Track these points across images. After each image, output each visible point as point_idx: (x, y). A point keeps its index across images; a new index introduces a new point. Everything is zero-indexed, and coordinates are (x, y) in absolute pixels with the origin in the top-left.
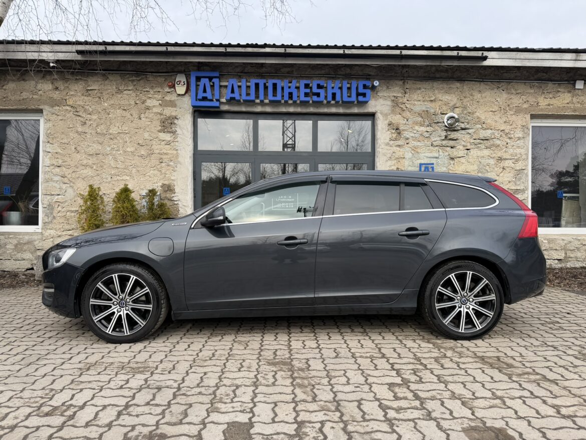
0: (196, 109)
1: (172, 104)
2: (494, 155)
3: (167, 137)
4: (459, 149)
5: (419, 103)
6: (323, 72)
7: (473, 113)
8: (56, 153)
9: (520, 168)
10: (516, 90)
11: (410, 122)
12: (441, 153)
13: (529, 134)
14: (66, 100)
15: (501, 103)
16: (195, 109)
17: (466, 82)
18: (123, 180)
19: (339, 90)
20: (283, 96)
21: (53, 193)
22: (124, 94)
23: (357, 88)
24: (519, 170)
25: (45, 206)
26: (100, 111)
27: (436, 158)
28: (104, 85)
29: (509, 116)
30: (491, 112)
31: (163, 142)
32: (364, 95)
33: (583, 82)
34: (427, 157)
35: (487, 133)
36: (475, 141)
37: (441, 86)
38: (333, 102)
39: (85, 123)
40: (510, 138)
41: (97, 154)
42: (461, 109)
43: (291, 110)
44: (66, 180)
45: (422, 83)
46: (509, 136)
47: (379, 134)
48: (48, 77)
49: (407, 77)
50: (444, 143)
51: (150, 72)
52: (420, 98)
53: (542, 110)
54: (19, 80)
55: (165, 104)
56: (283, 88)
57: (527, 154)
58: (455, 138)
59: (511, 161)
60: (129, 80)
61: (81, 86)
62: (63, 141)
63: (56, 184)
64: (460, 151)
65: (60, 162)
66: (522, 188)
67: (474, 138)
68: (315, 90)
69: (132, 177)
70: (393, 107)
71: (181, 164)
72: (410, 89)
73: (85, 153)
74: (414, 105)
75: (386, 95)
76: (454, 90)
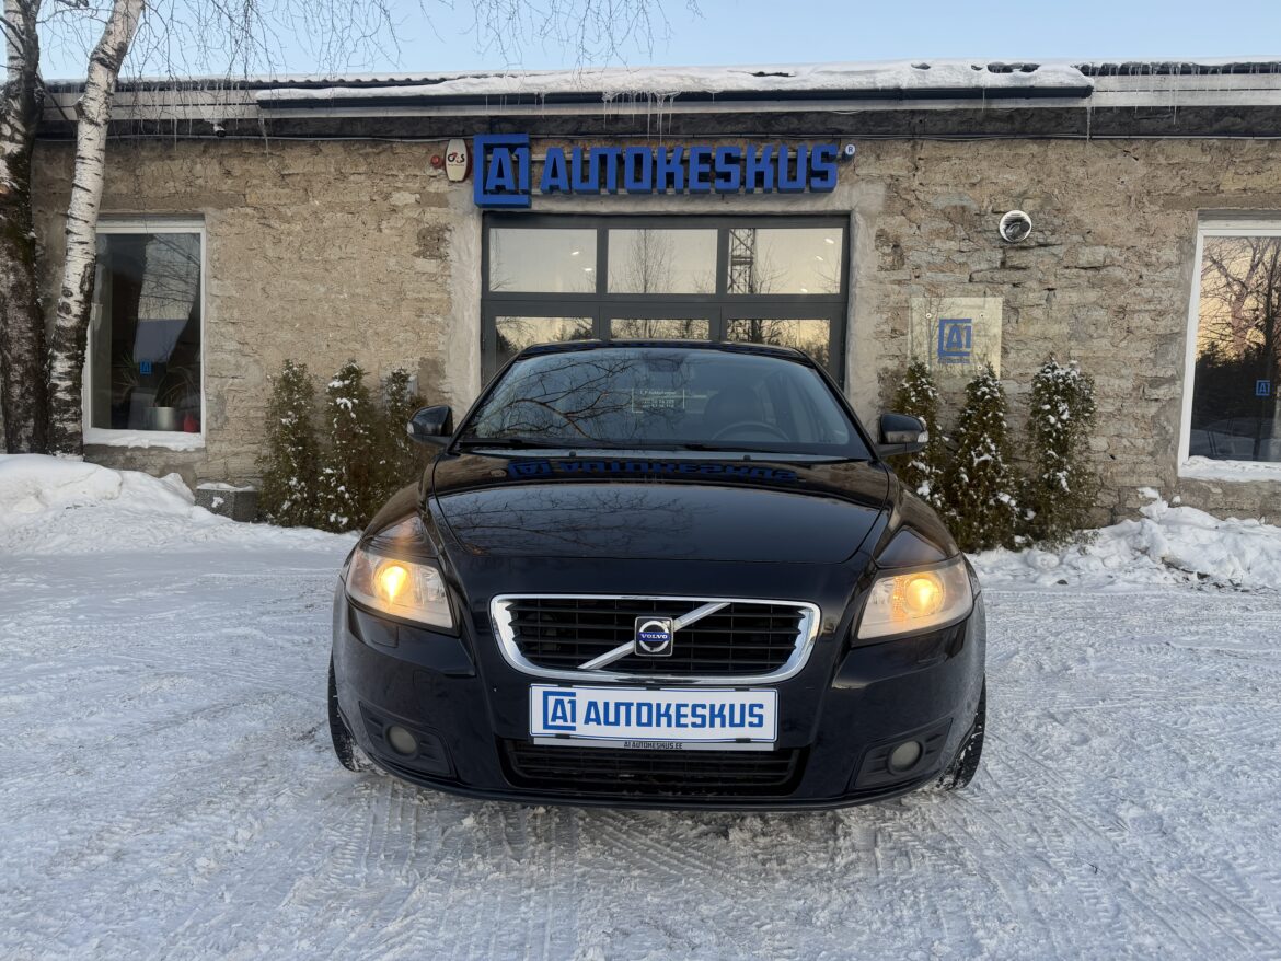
0: (486, 210)
1: (441, 201)
2: (1109, 302)
3: (429, 266)
4: (1031, 290)
5: (945, 189)
6: (740, 127)
7: (1065, 211)
8: (229, 298)
9: (1168, 331)
10: (1167, 157)
11: (925, 229)
12: (989, 298)
13: (1193, 255)
14: (244, 195)
15: (1131, 188)
16: (482, 210)
17: (1053, 143)
18: (349, 349)
19: (772, 167)
20: (654, 181)
21: (224, 373)
22: (348, 183)
23: (809, 160)
24: (1165, 335)
25: (211, 398)
26: (307, 216)
27: (979, 307)
28: (314, 165)
29: (1147, 216)
30: (1106, 209)
31: (423, 278)
32: (823, 175)
34: (959, 306)
35: (1097, 254)
36: (1068, 271)
37: (995, 151)
38: (758, 191)
39: (280, 240)
40: (1147, 265)
41: (301, 300)
42: (1039, 201)
43: (673, 207)
44: (247, 350)
45: (954, 145)
46: (1146, 259)
47: (857, 258)
48: (212, 151)
49: (927, 134)
50: (998, 275)
51: (396, 137)
52: (951, 181)
53: (1227, 201)
54: (160, 158)
55: (426, 200)
56: (654, 163)
58: (1023, 265)
59: (1147, 316)
60: (361, 155)
61: (272, 168)
62: (245, 274)
63: (228, 357)
64: (1034, 295)
65: (236, 314)
66: (1169, 374)
67: (1065, 264)
68: (721, 167)
69: (365, 344)
70: (889, 199)
71: (454, 319)
72: (927, 160)
73: (281, 297)
74: (935, 193)
75: (875, 172)
76: (1026, 160)
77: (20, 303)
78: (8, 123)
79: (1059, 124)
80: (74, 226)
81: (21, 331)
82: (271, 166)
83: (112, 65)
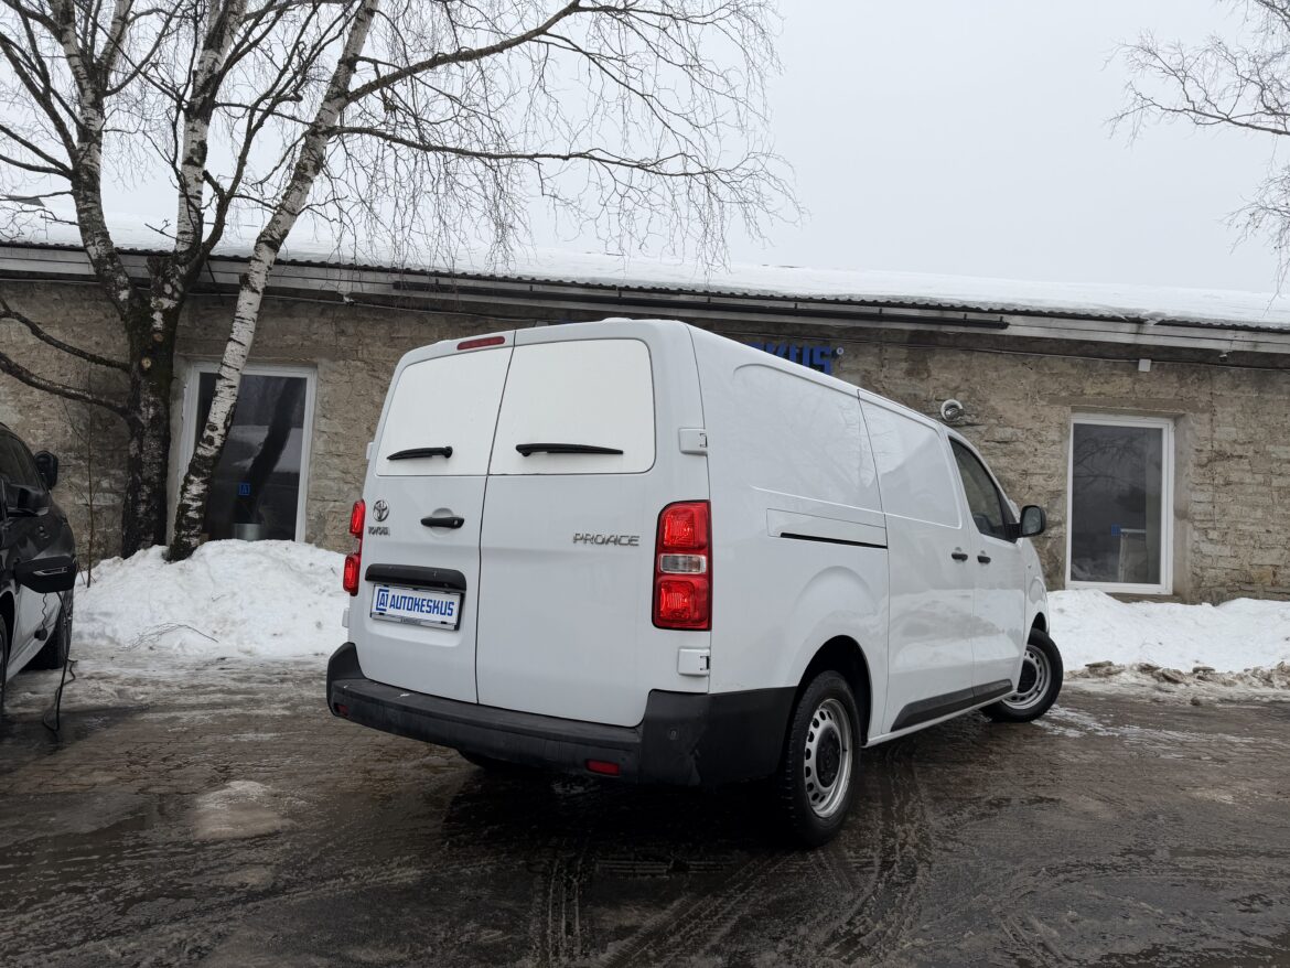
2: (1016, 467)
5: (903, 382)
6: (759, 329)
7: (985, 402)
8: (336, 434)
9: (1055, 488)
10: (1050, 369)
13: (1068, 437)
14: (357, 351)
15: (1027, 388)
17: (976, 354)
21: (326, 498)
23: (812, 355)
24: (1054, 491)
25: (313, 518)
28: (419, 331)
29: (1039, 408)
30: (1012, 402)
32: (822, 367)
33: (1150, 361)
35: (1007, 433)
36: (985, 444)
37: (938, 357)
40: (1041, 442)
42: (967, 394)
44: (349, 478)
46: (1040, 438)
48: (330, 313)
49: (890, 342)
52: (905, 375)
53: (1089, 401)
57: (1066, 468)
59: (1041, 478)
61: (383, 331)
62: (353, 415)
63: (331, 483)
65: (342, 448)
66: (1057, 519)
67: (986, 439)
72: (889, 360)
74: (896, 384)
75: (854, 367)
76: (959, 364)
77: (156, 433)
78: (172, 285)
80: (225, 372)
81: (153, 457)
82: (382, 329)
83: (274, 245)
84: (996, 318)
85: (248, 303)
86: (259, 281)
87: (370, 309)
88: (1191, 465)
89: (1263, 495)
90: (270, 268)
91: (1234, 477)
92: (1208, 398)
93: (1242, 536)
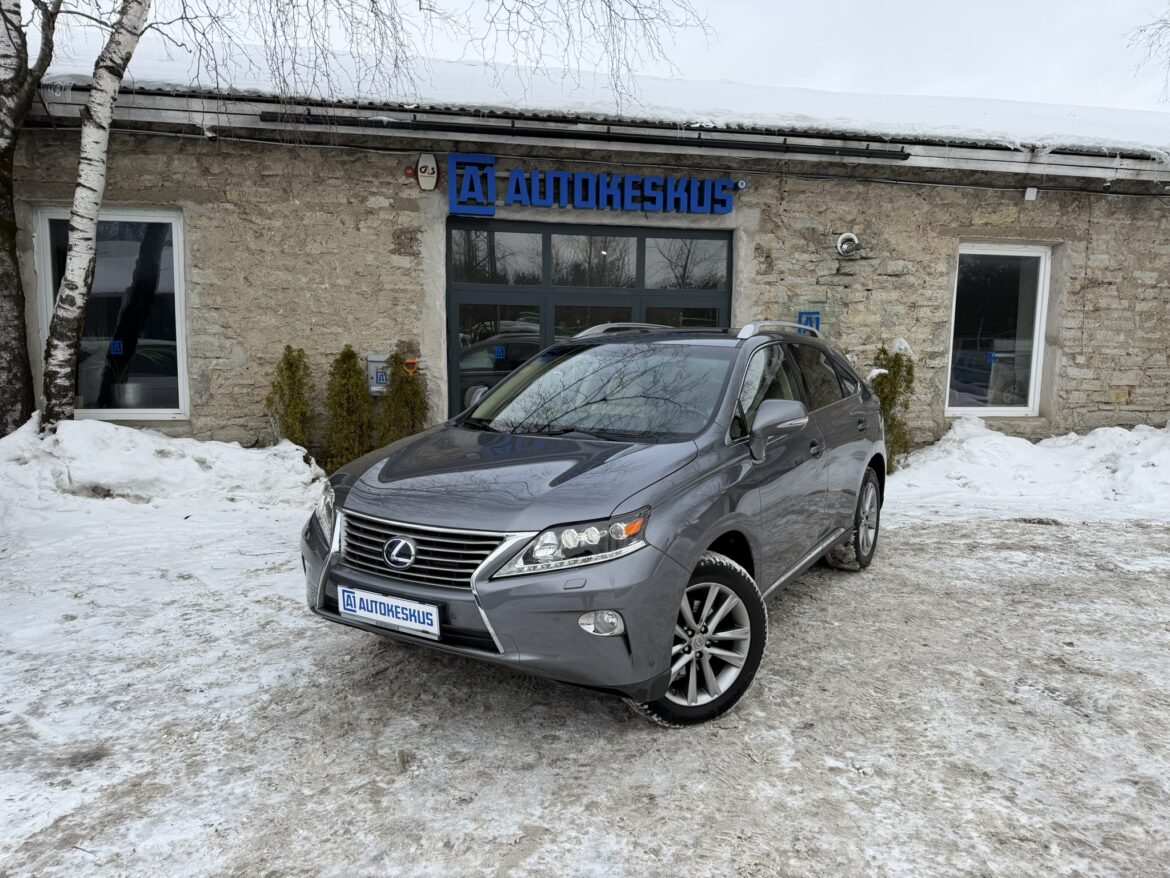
1: (413, 206)
2: (905, 300)
3: (404, 261)
4: (856, 289)
5: (801, 215)
7: (880, 234)
8: (211, 285)
9: (940, 320)
10: (942, 199)
11: (788, 245)
12: (830, 295)
13: (954, 269)
14: (225, 192)
15: (920, 219)
16: (451, 217)
17: (873, 185)
18: (331, 333)
20: (597, 200)
21: (208, 354)
22: (327, 185)
23: (712, 190)
24: (938, 324)
25: (196, 377)
26: (288, 213)
27: (823, 302)
28: (293, 168)
29: (930, 240)
30: (904, 234)
31: (399, 272)
32: (723, 203)
33: (1036, 190)
34: (811, 302)
35: (899, 266)
36: (880, 277)
37: (836, 189)
38: (674, 211)
39: (262, 235)
40: (929, 274)
41: (283, 289)
42: (863, 226)
43: (607, 218)
44: (230, 332)
45: (808, 182)
46: (929, 270)
47: (739, 264)
48: (190, 149)
49: (790, 173)
50: (836, 279)
51: (371, 149)
52: (803, 207)
53: (976, 232)
54: (134, 152)
55: (399, 205)
56: (598, 186)
57: (951, 299)
58: (852, 273)
59: (928, 309)
60: (337, 162)
61: (253, 169)
62: (222, 265)
63: (212, 339)
64: (858, 295)
65: (219, 300)
66: (940, 350)
67: (879, 272)
68: (648, 192)
69: (346, 328)
70: (763, 221)
71: (429, 308)
72: (789, 192)
73: (264, 285)
74: (795, 218)
75: (754, 200)
76: (854, 196)
77: (5, 293)
79: (875, 172)
80: (76, 222)
81: (7, 318)
82: (251, 165)
83: (117, 71)
84: (898, 147)
85: (93, 141)
86: (103, 114)
87: (235, 143)
88: (1065, 293)
89: (1127, 319)
90: (115, 100)
91: (1103, 303)
92: (1086, 226)
93: (1105, 358)
